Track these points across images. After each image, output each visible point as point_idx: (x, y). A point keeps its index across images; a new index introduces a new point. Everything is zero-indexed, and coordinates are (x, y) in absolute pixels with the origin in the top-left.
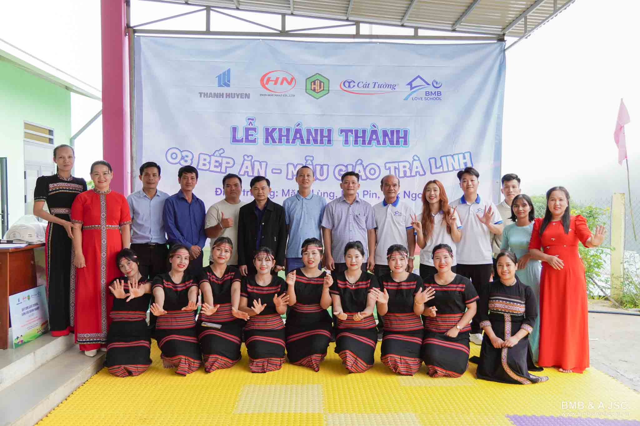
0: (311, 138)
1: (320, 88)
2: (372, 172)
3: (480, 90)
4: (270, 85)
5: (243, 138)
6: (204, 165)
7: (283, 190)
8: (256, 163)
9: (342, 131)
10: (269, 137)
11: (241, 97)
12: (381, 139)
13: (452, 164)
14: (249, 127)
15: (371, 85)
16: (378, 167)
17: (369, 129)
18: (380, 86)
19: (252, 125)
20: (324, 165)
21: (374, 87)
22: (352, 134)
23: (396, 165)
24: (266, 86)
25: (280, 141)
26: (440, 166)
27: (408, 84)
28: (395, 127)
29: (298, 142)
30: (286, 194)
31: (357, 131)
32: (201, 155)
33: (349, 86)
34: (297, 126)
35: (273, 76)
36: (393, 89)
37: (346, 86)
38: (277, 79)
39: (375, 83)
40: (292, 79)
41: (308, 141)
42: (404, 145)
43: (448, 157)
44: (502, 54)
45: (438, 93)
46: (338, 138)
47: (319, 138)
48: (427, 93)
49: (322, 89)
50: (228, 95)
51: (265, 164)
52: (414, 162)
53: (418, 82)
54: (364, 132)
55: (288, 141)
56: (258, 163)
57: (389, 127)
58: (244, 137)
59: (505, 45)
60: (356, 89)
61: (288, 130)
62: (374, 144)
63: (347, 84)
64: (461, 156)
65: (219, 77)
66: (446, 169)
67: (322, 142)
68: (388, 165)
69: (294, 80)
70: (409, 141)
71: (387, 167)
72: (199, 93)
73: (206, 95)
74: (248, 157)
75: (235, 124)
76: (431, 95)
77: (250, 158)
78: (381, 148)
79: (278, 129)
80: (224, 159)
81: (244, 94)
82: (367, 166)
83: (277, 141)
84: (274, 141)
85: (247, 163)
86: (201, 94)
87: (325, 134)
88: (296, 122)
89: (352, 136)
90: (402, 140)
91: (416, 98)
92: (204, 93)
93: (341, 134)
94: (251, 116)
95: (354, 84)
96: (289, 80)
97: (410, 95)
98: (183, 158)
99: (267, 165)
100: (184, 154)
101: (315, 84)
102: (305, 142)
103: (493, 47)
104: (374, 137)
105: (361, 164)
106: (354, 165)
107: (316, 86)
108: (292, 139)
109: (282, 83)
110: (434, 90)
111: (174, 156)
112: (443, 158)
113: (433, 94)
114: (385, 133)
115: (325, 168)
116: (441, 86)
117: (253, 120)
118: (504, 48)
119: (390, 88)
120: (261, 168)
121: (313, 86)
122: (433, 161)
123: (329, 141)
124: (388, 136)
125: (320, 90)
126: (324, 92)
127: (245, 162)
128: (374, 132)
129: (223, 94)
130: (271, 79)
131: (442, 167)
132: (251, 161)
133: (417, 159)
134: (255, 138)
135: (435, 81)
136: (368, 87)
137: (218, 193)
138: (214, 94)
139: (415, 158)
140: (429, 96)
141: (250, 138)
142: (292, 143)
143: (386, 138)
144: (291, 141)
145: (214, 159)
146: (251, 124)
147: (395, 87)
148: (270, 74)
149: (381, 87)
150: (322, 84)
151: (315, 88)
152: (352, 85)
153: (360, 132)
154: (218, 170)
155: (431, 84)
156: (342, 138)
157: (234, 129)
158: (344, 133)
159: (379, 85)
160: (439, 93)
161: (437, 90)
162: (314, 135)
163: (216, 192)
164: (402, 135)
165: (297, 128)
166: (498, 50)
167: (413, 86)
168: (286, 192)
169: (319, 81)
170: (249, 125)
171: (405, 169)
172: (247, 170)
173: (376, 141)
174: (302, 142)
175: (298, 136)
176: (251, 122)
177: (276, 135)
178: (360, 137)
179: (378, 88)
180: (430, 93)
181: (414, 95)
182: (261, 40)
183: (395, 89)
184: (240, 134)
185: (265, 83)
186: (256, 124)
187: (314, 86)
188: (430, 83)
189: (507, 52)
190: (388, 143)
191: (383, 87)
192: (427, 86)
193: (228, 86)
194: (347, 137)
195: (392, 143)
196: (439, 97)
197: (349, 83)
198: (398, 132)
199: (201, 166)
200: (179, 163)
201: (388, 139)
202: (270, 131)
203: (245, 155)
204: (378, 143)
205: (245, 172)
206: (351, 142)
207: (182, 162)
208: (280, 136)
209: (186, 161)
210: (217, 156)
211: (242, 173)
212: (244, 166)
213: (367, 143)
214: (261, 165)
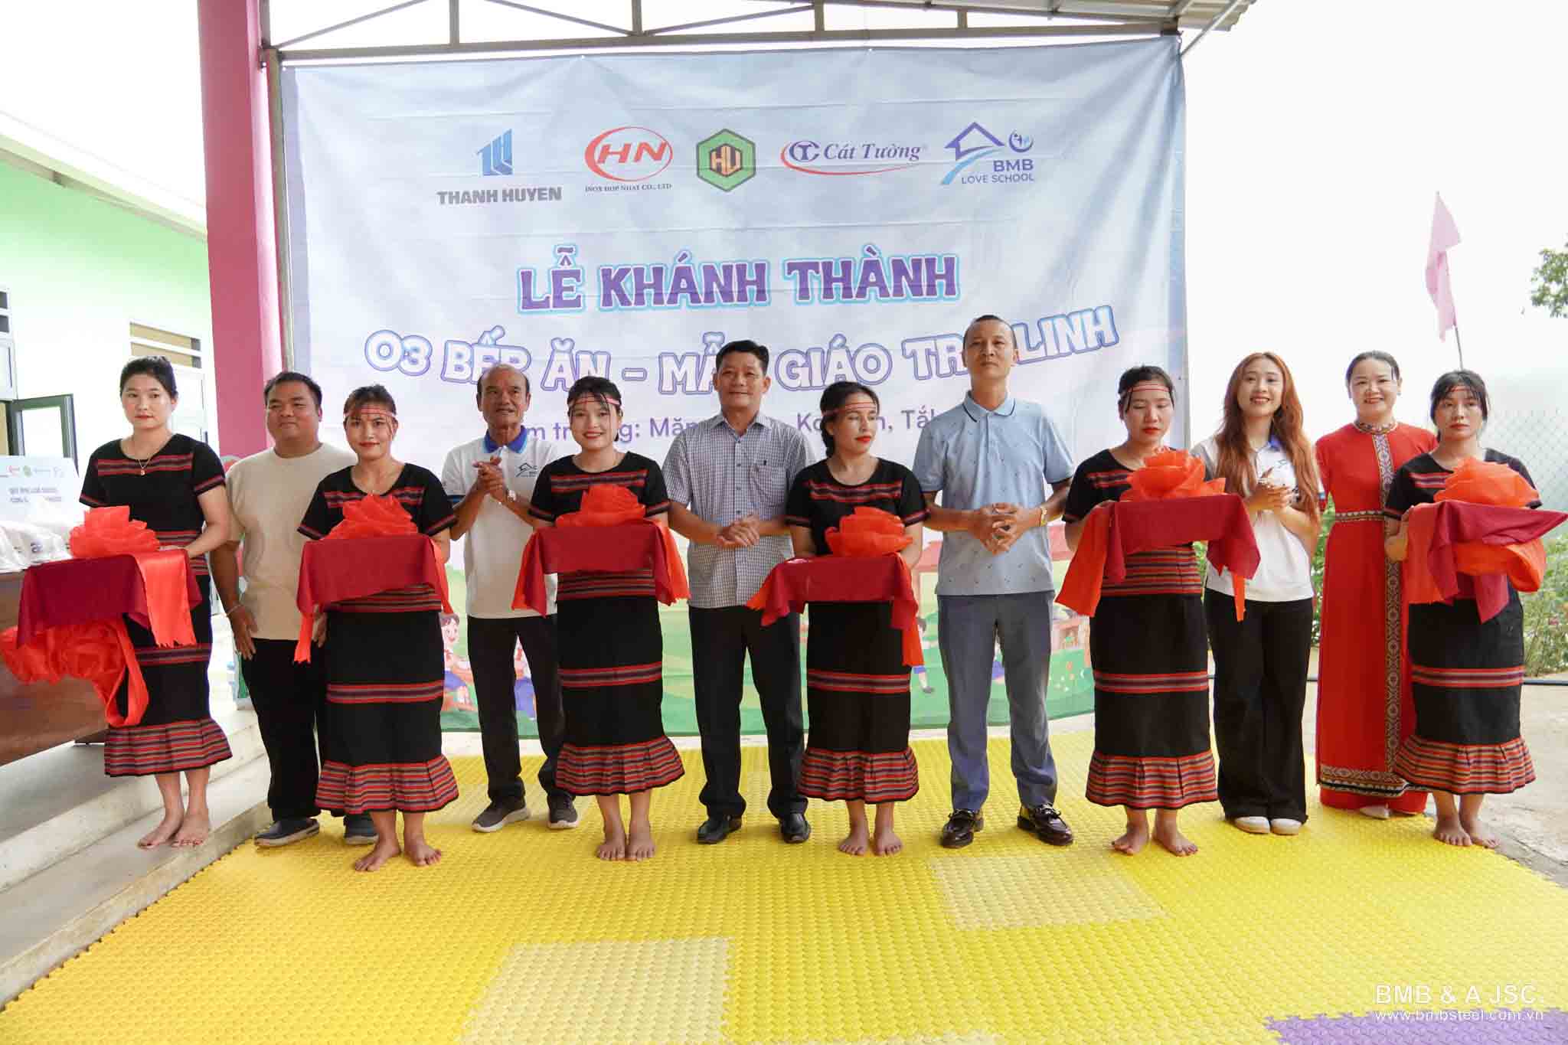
0: (715, 289)
1: (733, 163)
2: (872, 364)
3: (1126, 152)
4: (610, 165)
5: (548, 298)
6: (459, 368)
7: (652, 421)
8: (581, 356)
9: (791, 267)
10: (613, 292)
11: (540, 198)
12: (890, 284)
13: (1068, 336)
14: (562, 268)
15: (860, 152)
16: (885, 350)
17: (858, 258)
18: (881, 153)
19: (569, 264)
21: (866, 156)
22: (818, 272)
23: (930, 345)
24: (601, 166)
25: (640, 299)
26: (1038, 346)
27: (950, 146)
28: (923, 252)
29: (684, 299)
30: (659, 429)
31: (828, 266)
32: (449, 345)
33: (805, 157)
34: (680, 260)
35: (616, 143)
36: (914, 159)
37: (796, 155)
38: (627, 147)
39: (869, 146)
40: (663, 147)
41: (709, 296)
42: (947, 294)
43: (1056, 320)
44: (1175, 63)
45: (1024, 164)
46: (782, 284)
47: (735, 288)
48: (997, 166)
49: (738, 166)
50: (509, 195)
51: (604, 357)
53: (974, 139)
54: (846, 266)
55: (658, 300)
56: (588, 356)
57: (907, 255)
58: (551, 296)
59: (1180, 44)
60: (821, 163)
61: (658, 272)
62: (873, 294)
63: (798, 152)
64: (1090, 315)
65: (485, 152)
66: (1052, 351)
67: (742, 297)
68: (909, 347)
69: (667, 147)
70: (958, 285)
72: (439, 193)
73: (455, 197)
74: (563, 342)
75: (527, 265)
76: (1008, 169)
77: (568, 345)
78: (890, 304)
79: (632, 271)
80: (504, 351)
81: (545, 189)
82: (858, 351)
83: (632, 299)
84: (624, 300)
85: (562, 359)
86: (442, 194)
87: (751, 275)
88: (676, 252)
89: (817, 278)
90: (941, 284)
91: (971, 179)
92: (451, 193)
93: (789, 273)
94: (564, 242)
95: (816, 151)
96: (656, 150)
97: (956, 171)
98: (406, 355)
99: (609, 360)
100: (409, 344)
101: (719, 156)
102: (702, 298)
103: (1153, 48)
104: (872, 278)
105: (843, 346)
106: (826, 350)
107: (722, 161)
108: (669, 292)
109: (637, 158)
110: (1013, 157)
111: (385, 351)
112: (1043, 324)
113: (1013, 168)
114: (899, 268)
116: (1028, 149)
117: (570, 250)
118: (1179, 48)
119: (906, 156)
121: (715, 161)
123: (761, 295)
124: (905, 272)
125: (732, 171)
126: (743, 174)
127: (557, 356)
128: (871, 266)
129: (496, 192)
130: (611, 150)
131: (1042, 347)
132: (570, 352)
134: (579, 297)
135: (1016, 136)
136: (851, 157)
138: (476, 193)
140: (1005, 172)
141: (566, 296)
142: (669, 302)
143: (901, 281)
144: (666, 298)
145: (480, 352)
146: (566, 263)
147: (918, 154)
148: (610, 136)
149: (882, 156)
150: (737, 154)
151: (719, 165)
152: (811, 152)
153: (836, 267)
155: (1008, 144)
156: (792, 285)
157: (526, 277)
158: (797, 272)
159: (878, 150)
160: (1028, 165)
161: (1021, 156)
162: (722, 282)
164: (940, 269)
165: (680, 265)
166: (1164, 55)
167: (962, 150)
168: (659, 425)
169: (728, 149)
170: (562, 264)
171: (952, 354)
172: (561, 375)
173: (877, 288)
174: (695, 298)
175: (684, 284)
176: (566, 257)
177: (629, 285)
178: (837, 280)
179: (877, 157)
180: (1005, 165)
181: (965, 172)
182: (583, 57)
183: (917, 158)
184: (542, 288)
185: (596, 158)
186: (578, 262)
187: (719, 160)
188: (1005, 140)
189: (1186, 61)
190: (907, 291)
191: (889, 155)
192: (996, 147)
193: (508, 171)
194: (804, 280)
195: (916, 290)
196: (1028, 172)
197: (805, 148)
198: (931, 262)
199: (451, 373)
200: (398, 366)
201: (908, 282)
202: (613, 276)
203: (555, 339)
204: (884, 292)
205: (557, 380)
206: (816, 293)
207: (406, 365)
208: (640, 287)
209: (414, 362)
210: (487, 345)
211: (550, 383)
212: (555, 366)
213: (854, 293)
214: (595, 361)
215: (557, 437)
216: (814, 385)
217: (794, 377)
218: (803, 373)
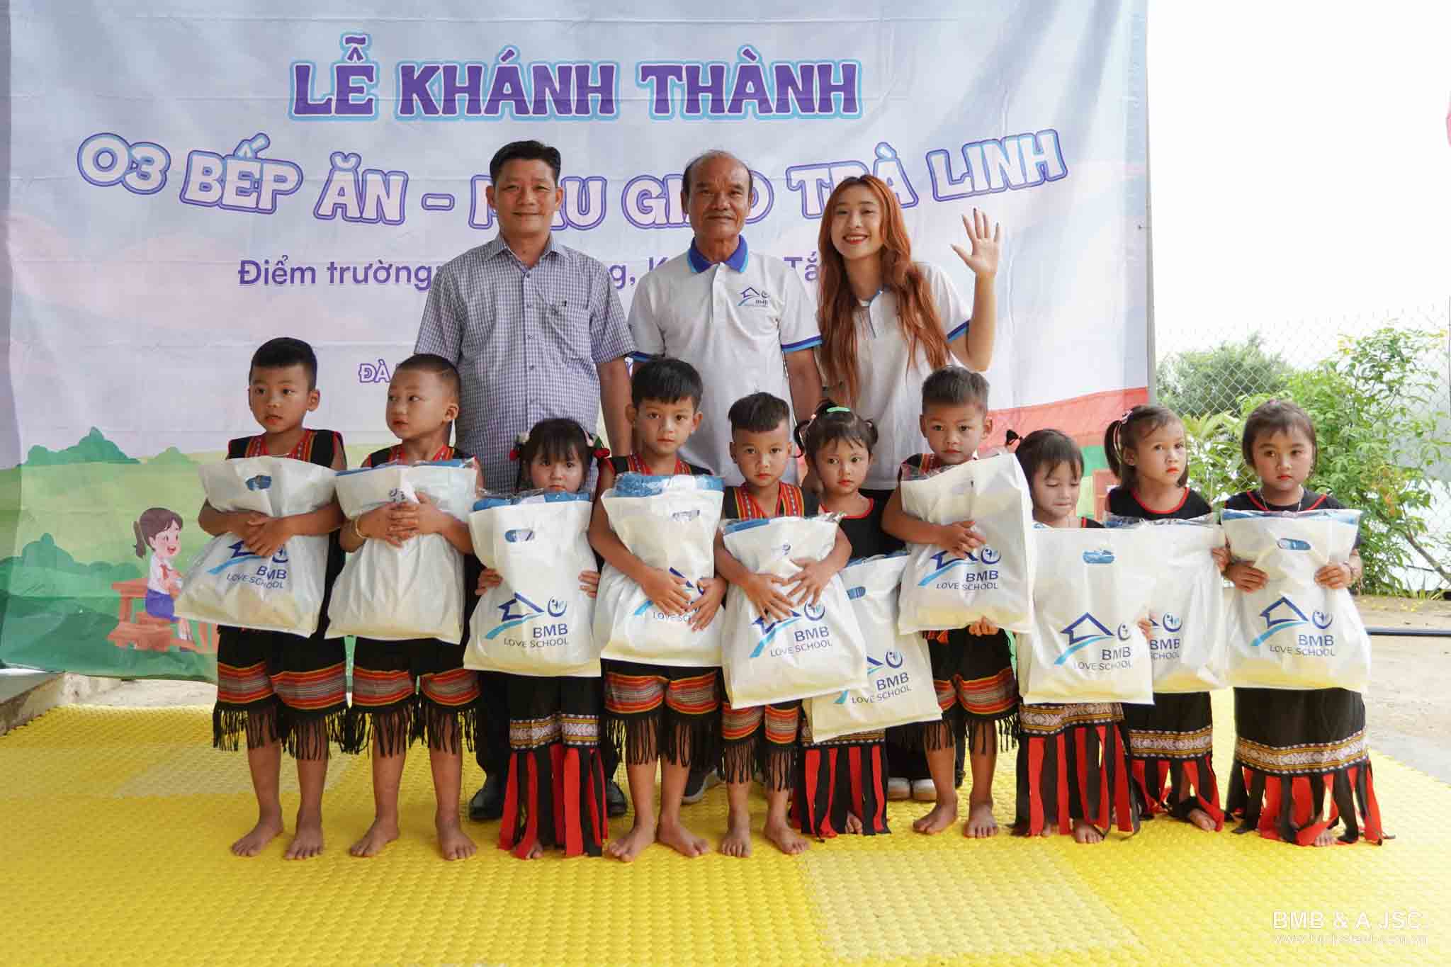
0: (548, 96)
5: (330, 100)
6: (206, 187)
8: (370, 177)
9: (647, 71)
10: (415, 96)
12: (772, 97)
13: (1001, 167)
14: (350, 64)
16: (765, 180)
17: (732, 64)
19: (360, 58)
20: (591, 179)
22: (680, 79)
23: (822, 174)
25: (450, 107)
26: (963, 176)
28: (815, 57)
29: (507, 107)
31: (693, 72)
32: (195, 157)
34: (504, 59)
41: (540, 107)
42: (845, 110)
43: (985, 146)
46: (633, 93)
47: (574, 97)
51: (400, 178)
52: (881, 166)
54: (717, 72)
55: (474, 107)
56: (378, 177)
57: (795, 59)
58: (334, 98)
61: (475, 72)
62: (750, 108)
64: (1028, 143)
66: (981, 184)
67: (583, 107)
68: (796, 176)
70: (860, 100)
71: (794, 184)
74: (346, 158)
75: (304, 58)
77: (353, 161)
78: (775, 123)
79: (441, 71)
80: (267, 166)
83: (440, 106)
84: (429, 107)
85: (344, 179)
87: (594, 81)
88: (500, 47)
89: (680, 87)
90: (837, 97)
93: (644, 79)
94: (357, 31)
98: (133, 166)
99: (406, 182)
100: (139, 153)
102: (531, 107)
104: (750, 87)
108: (488, 98)
111: (105, 160)
112: (969, 151)
114: (784, 75)
115: (595, 187)
117: (362, 41)
120: (388, 194)
122: (938, 161)
123: (607, 106)
124: (794, 84)
127: (338, 176)
128: (749, 73)
131: (968, 180)
132: (355, 170)
133: (889, 155)
134: (370, 101)
137: (247, 278)
139: (883, 151)
141: (353, 98)
142: (487, 111)
143: (787, 94)
144: (483, 106)
145: (235, 167)
146: (355, 57)
153: (705, 72)
154: (249, 201)
156: (647, 94)
157: (303, 74)
158: (654, 78)
162: (557, 86)
163: (243, 272)
164: (837, 78)
165: (504, 64)
170: (351, 58)
172: (341, 200)
173: (756, 101)
174: (521, 108)
175: (507, 89)
176: (355, 50)
177: (436, 88)
178: (705, 89)
184: (322, 88)
186: (372, 55)
190: (794, 109)
194: (662, 88)
195: (806, 105)
198: (825, 70)
199: (193, 193)
200: (121, 181)
201: (795, 93)
202: (416, 75)
203: (335, 153)
204: (764, 106)
205: (336, 206)
206: (678, 105)
207: (132, 179)
208: (451, 90)
209: (145, 176)
210: (245, 158)
211: (326, 209)
212: (334, 189)
213: (727, 106)
214: (387, 184)
215: (332, 281)
216: (672, 221)
217: (646, 210)
218: (658, 205)
